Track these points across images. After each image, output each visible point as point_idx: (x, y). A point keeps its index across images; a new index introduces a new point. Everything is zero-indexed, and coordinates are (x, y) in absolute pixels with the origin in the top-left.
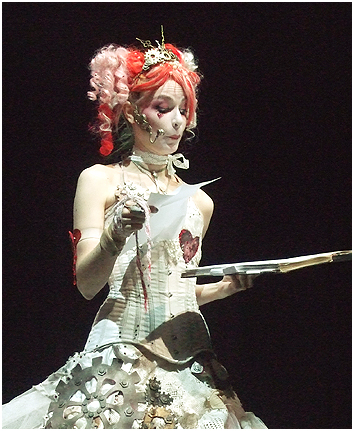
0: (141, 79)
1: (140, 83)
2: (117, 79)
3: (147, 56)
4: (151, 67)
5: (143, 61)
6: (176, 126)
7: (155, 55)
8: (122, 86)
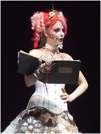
0: (49, 22)
1: (49, 23)
2: (41, 22)
3: (50, 14)
4: (52, 17)
5: (49, 16)
6: (62, 36)
7: (52, 14)
8: (43, 25)
